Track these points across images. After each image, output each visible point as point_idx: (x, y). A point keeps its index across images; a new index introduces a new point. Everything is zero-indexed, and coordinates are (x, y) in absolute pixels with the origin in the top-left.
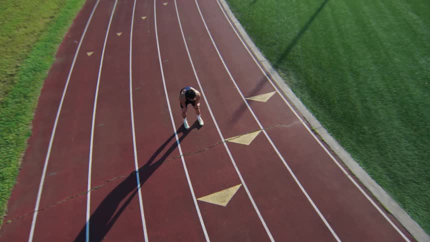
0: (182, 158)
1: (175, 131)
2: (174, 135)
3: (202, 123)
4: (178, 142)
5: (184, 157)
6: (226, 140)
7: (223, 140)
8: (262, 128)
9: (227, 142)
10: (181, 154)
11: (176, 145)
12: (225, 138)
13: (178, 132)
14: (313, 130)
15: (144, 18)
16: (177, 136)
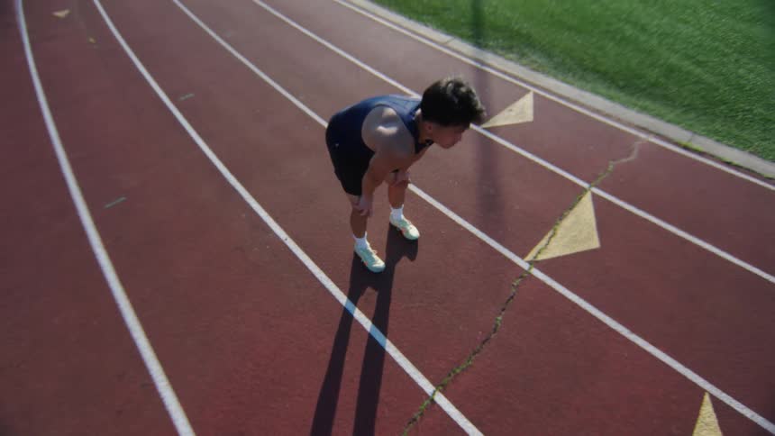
0: (442, 401)
1: (343, 299)
2: (347, 317)
3: (413, 232)
4: (379, 336)
5: (446, 396)
6: (530, 257)
7: (523, 264)
8: (585, 185)
9: (534, 263)
10: (428, 387)
11: (375, 354)
12: (523, 256)
13: (354, 296)
14: (686, 148)
15: (61, 14)
16: (359, 315)
